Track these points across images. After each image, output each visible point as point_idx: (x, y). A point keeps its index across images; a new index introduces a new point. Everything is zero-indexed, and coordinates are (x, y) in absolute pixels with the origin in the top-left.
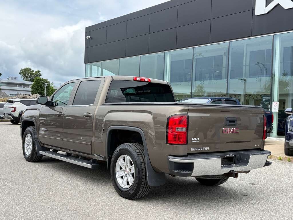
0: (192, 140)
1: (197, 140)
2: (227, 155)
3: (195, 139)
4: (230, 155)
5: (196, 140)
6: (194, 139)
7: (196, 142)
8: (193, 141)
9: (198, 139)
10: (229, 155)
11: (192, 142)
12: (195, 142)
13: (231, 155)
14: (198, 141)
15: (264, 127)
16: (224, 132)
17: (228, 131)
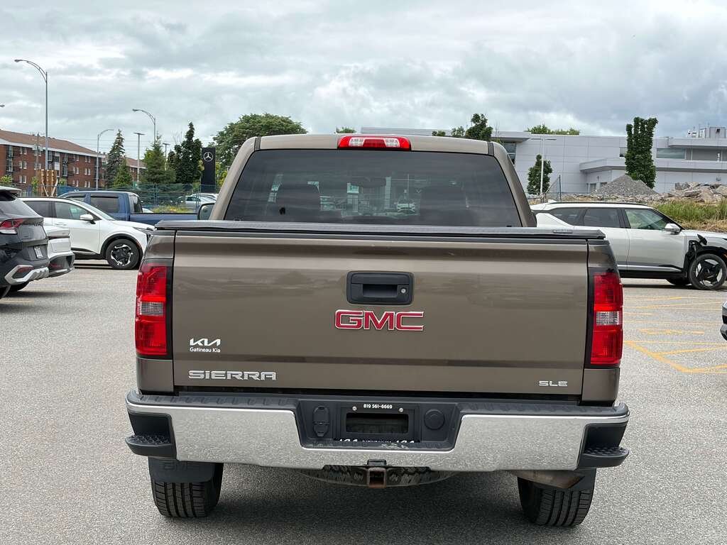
0: (192, 344)
1: (214, 346)
2: (366, 406)
3: (203, 342)
4: (384, 407)
5: (206, 344)
6: (199, 343)
7: (208, 351)
8: (195, 347)
9: (218, 342)
10: (375, 406)
11: (192, 350)
12: (204, 350)
13: (391, 407)
14: (219, 347)
15: (591, 314)
16: (339, 325)
17: (360, 322)
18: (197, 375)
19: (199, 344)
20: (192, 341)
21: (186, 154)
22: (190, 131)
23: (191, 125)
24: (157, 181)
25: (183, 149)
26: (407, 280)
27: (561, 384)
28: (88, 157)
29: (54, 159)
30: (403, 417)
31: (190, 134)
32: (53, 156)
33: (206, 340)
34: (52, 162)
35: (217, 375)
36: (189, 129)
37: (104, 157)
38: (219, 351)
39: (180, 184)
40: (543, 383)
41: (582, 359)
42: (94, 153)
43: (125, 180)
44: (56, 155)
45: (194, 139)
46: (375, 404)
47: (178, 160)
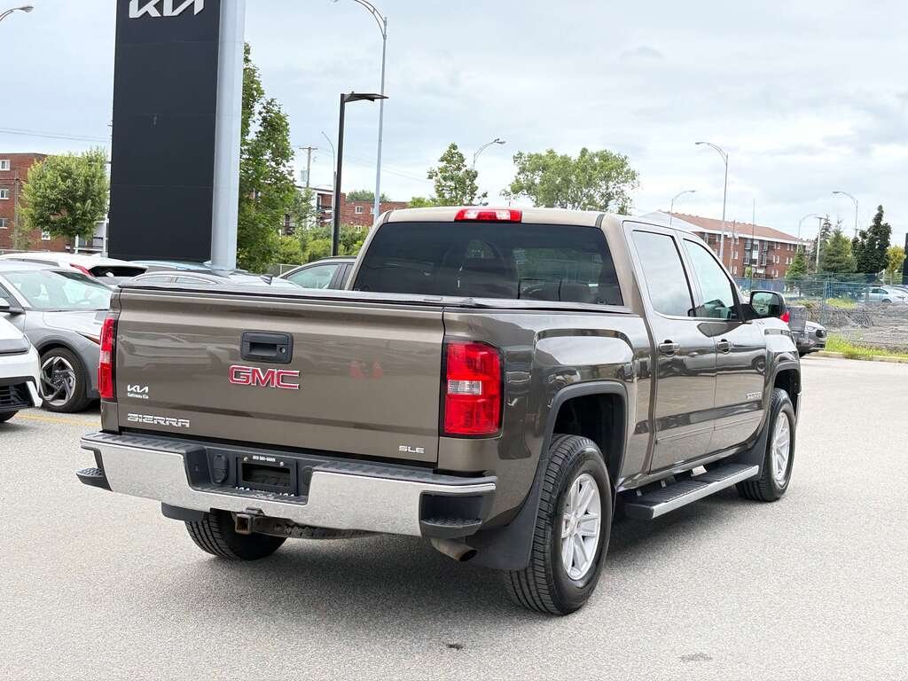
0: (129, 389)
1: (144, 393)
2: (254, 457)
3: (136, 389)
4: (268, 459)
5: (138, 391)
6: (133, 389)
7: (140, 396)
8: (132, 392)
9: (147, 389)
10: (262, 459)
11: (129, 395)
12: (137, 396)
13: (274, 460)
14: (147, 394)
15: (444, 382)
16: (232, 380)
17: (248, 377)
18: (134, 418)
19: (134, 391)
20: (129, 387)
21: (872, 241)
22: (878, 214)
23: (880, 208)
24: (835, 270)
25: (870, 235)
26: (289, 340)
27: (418, 450)
28: (790, 245)
29: (753, 247)
30: (285, 470)
31: (879, 218)
32: (752, 244)
33: (138, 387)
34: (750, 250)
35: (148, 420)
36: (878, 212)
37: (809, 244)
38: (147, 397)
39: (862, 274)
40: (402, 448)
41: (436, 427)
42: (796, 239)
43: (800, 269)
44: (755, 243)
45: (882, 223)
46: (262, 456)
47: (863, 246)
